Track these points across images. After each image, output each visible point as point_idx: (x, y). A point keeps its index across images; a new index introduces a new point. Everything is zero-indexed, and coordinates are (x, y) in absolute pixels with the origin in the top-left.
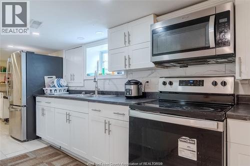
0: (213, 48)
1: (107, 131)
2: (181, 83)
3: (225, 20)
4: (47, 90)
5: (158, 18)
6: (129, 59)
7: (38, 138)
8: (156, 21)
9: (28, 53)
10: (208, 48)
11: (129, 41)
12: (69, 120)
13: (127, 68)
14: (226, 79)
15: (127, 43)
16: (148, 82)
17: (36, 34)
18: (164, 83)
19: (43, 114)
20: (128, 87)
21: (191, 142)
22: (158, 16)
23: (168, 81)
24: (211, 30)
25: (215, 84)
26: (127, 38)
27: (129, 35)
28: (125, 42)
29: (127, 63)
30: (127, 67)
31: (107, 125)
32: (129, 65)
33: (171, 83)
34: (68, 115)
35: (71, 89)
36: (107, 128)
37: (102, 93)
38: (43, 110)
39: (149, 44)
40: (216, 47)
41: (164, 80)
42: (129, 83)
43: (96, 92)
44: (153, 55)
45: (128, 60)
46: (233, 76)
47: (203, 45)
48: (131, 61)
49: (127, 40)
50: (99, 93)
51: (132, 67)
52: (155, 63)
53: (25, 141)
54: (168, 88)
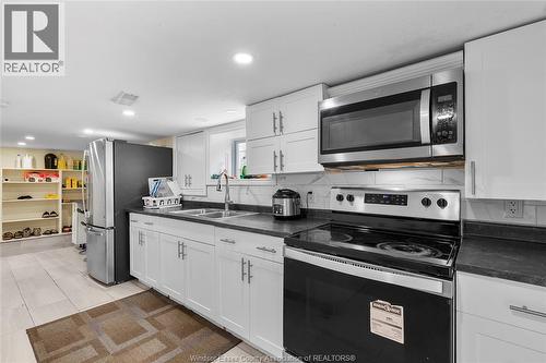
0: (426, 145)
1: (246, 277)
2: (369, 199)
3: (448, 98)
4: (148, 201)
5: (331, 90)
6: (282, 156)
7: (133, 279)
8: (326, 96)
9: (116, 143)
10: (419, 144)
11: (281, 127)
12: (182, 254)
13: (278, 171)
14: (446, 196)
15: (278, 130)
16: (311, 193)
17: (129, 113)
18: (340, 198)
19: (141, 242)
20: (278, 201)
21: (393, 310)
22: (330, 86)
23: (345, 194)
24: (424, 114)
25: (426, 202)
26: (278, 121)
27: (281, 117)
28: (275, 128)
29: (278, 164)
30: (278, 168)
31: (246, 266)
32: (282, 166)
33: (351, 198)
34: (181, 245)
35: (186, 199)
36: (246, 271)
37: (237, 208)
38: (141, 234)
39: (316, 134)
40: (431, 144)
41: (338, 192)
42: (280, 194)
43: (226, 206)
44: (323, 152)
45: (279, 157)
46: (458, 191)
47: (409, 138)
48: (284, 159)
49: (278, 125)
50: (230, 209)
51: (286, 171)
52: (325, 165)
53: (111, 284)
54: (345, 206)
